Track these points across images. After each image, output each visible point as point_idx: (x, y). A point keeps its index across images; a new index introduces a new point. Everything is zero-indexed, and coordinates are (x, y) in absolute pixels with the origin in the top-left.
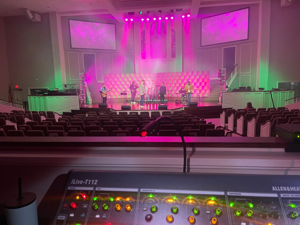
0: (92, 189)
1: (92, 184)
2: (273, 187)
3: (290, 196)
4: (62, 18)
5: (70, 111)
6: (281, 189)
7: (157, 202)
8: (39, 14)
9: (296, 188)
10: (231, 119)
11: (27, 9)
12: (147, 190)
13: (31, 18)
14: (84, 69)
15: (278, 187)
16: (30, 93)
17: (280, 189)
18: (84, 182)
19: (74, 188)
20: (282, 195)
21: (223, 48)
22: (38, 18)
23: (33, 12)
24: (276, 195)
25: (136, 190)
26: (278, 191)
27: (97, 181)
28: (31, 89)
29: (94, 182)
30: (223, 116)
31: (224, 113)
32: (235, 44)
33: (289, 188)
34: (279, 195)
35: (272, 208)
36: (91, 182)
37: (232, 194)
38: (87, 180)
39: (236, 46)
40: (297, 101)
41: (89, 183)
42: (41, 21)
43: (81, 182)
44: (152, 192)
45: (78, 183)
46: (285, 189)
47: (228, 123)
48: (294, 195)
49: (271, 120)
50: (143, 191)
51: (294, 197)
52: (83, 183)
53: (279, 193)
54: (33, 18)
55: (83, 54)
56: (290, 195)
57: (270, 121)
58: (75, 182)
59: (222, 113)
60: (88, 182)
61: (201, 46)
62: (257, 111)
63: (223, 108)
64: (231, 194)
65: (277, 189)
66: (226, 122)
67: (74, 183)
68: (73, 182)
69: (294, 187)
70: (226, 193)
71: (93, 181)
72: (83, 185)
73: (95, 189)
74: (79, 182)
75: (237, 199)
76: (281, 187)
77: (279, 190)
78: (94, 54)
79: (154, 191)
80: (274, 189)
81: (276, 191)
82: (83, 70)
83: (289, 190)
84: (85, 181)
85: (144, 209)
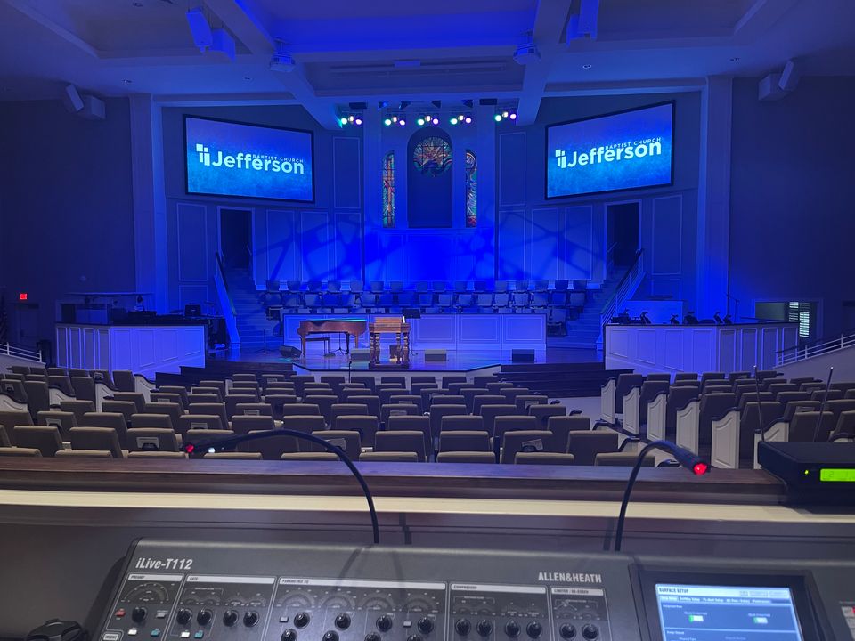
0: (178, 578)
1: (181, 568)
2: (541, 574)
3: (570, 591)
4: (167, 111)
5: (178, 371)
6: (555, 577)
7: (311, 605)
8: (100, 99)
9: (584, 576)
10: (632, 401)
11: (69, 84)
12: (293, 581)
13: (78, 109)
14: (220, 251)
15: (550, 574)
16: (59, 318)
17: (553, 577)
18: (164, 565)
19: (141, 577)
20: (554, 591)
21: (606, 205)
22: (97, 109)
23: (84, 94)
24: (541, 590)
25: (270, 581)
26: (549, 581)
27: (191, 561)
28: (63, 305)
29: (185, 564)
30: (609, 391)
31: (611, 383)
32: (639, 197)
33: (571, 576)
34: (548, 590)
35: (529, 616)
36: (179, 564)
37: (460, 587)
38: (169, 560)
39: (640, 201)
40: (808, 356)
41: (174, 567)
42: (104, 117)
43: (157, 564)
44: (303, 583)
45: (151, 567)
46: (562, 577)
47: (622, 413)
48: (576, 590)
49: (740, 407)
50: (284, 583)
51: (577, 594)
52: (161, 567)
53: (548, 585)
54: (82, 109)
55: (219, 211)
56: (569, 589)
57: (737, 410)
58: (145, 564)
59: (605, 383)
60: (172, 564)
61: (546, 198)
62: (699, 380)
63: (607, 368)
64: (458, 587)
65: (548, 577)
66: (619, 408)
67: (142, 567)
68: (140, 564)
69: (581, 575)
70: (448, 587)
71: (183, 562)
72: (161, 571)
73: (184, 578)
74: (152, 564)
75: (468, 597)
76: (555, 574)
77: (551, 580)
78: (250, 212)
79: (307, 582)
80: (541, 577)
81: (545, 581)
82: (217, 254)
83: (570, 580)
84: (167, 563)
85: (282, 619)
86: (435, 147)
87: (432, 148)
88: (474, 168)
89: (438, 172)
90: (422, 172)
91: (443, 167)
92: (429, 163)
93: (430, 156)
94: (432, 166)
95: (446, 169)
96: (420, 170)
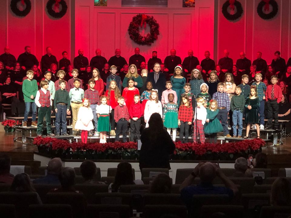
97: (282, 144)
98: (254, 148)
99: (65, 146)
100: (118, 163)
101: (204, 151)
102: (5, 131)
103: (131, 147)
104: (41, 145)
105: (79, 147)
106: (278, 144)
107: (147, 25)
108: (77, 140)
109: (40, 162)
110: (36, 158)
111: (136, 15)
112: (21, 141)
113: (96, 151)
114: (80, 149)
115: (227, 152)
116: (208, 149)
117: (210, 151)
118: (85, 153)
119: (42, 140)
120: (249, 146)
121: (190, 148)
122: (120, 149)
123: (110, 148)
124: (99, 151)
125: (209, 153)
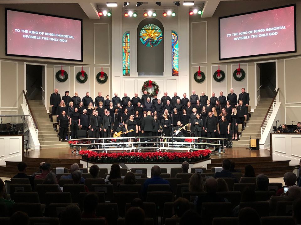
21: (255, 63)
39: (276, 61)
61: (220, 59)
78: (44, 66)
86: (153, 30)
87: (151, 30)
88: (176, 42)
89: (155, 44)
90: (145, 44)
91: (157, 42)
92: (149, 39)
93: (150, 35)
94: (150, 41)
95: (159, 43)
96: (144, 43)
97: (224, 152)
98: (204, 155)
99: (95, 155)
100: (112, 165)
101: (174, 157)
102: (70, 147)
103: (133, 155)
104: (83, 155)
105: (103, 156)
106: (222, 152)
107: (152, 86)
108: (107, 151)
109: (83, 165)
110: (82, 162)
111: (146, 81)
112: (76, 152)
113: (113, 158)
114: (103, 157)
115: (187, 157)
116: (176, 156)
117: (177, 157)
118: (106, 159)
119: (84, 152)
120: (201, 154)
121: (166, 155)
122: (127, 156)
123: (121, 156)
124: (114, 158)
125: (177, 158)
